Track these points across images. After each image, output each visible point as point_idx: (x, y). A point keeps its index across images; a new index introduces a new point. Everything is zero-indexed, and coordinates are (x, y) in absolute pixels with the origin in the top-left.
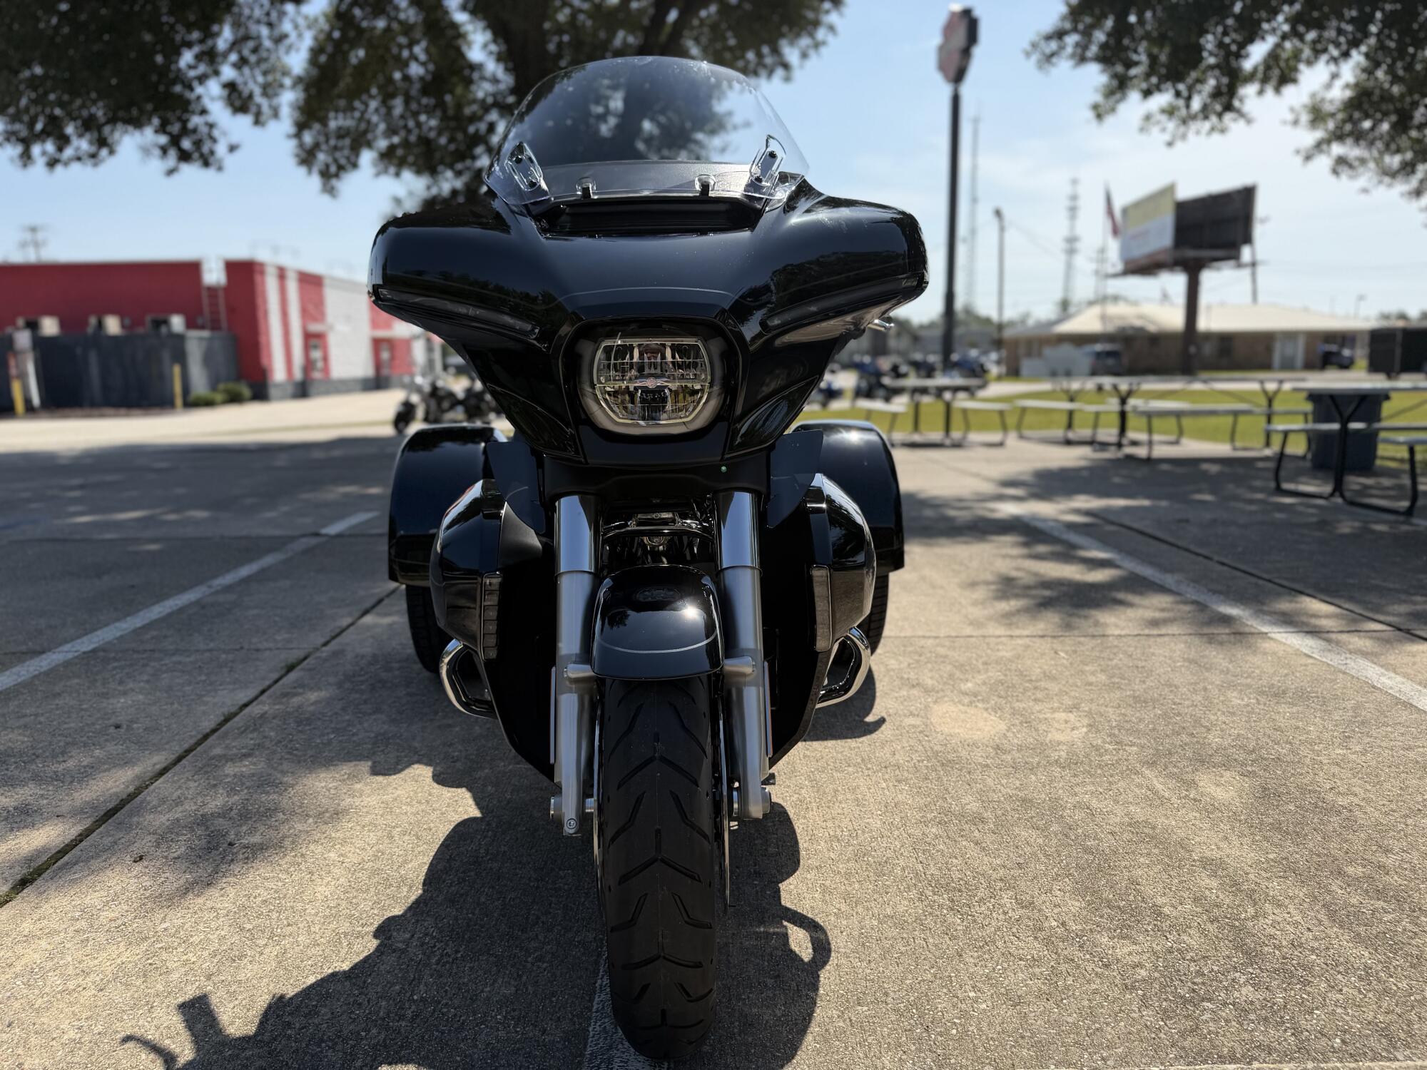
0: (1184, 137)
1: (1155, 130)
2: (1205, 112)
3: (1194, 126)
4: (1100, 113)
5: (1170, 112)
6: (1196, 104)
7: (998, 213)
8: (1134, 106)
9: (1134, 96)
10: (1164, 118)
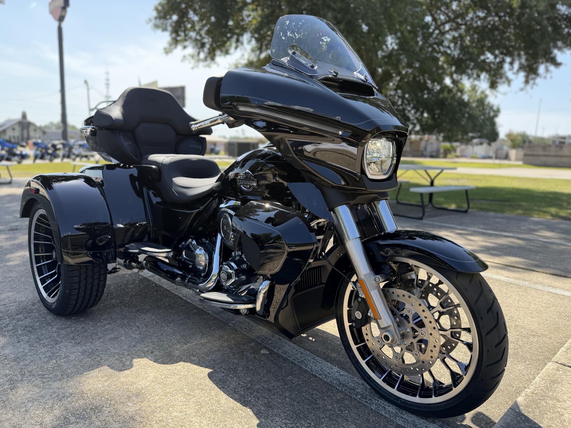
0: (197, 67)
1: (187, 62)
2: (205, 59)
3: (201, 64)
4: (167, 51)
5: (192, 56)
6: (202, 55)
7: (86, 82)
8: (179, 51)
9: (180, 47)
10: (190, 58)
